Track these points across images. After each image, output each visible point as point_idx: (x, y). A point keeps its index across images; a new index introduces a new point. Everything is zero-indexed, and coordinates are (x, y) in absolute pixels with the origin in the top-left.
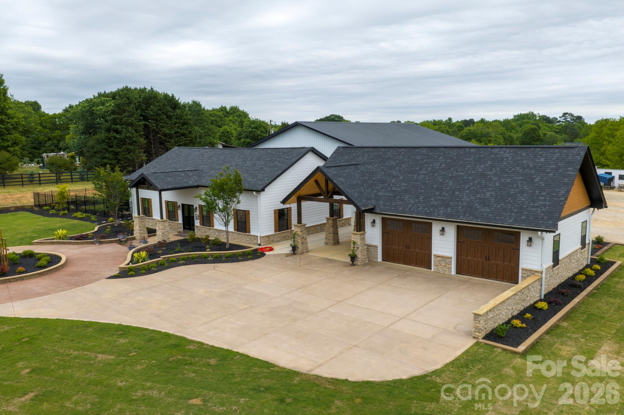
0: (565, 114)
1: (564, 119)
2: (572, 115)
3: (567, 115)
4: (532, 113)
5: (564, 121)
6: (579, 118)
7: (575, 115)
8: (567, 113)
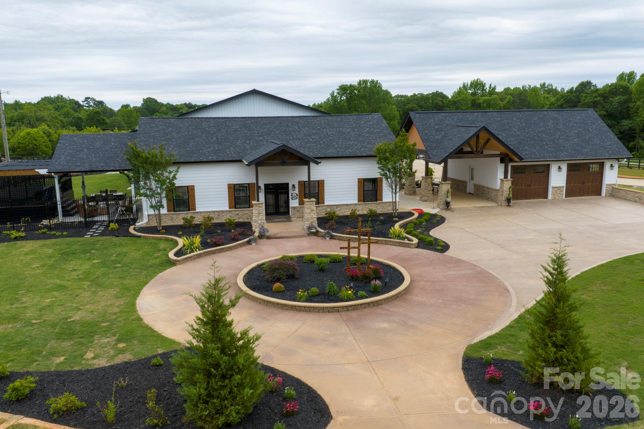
0: (87, 99)
1: (87, 104)
2: (94, 100)
3: (90, 100)
4: (62, 96)
5: (87, 105)
6: (101, 103)
7: (97, 100)
8: (88, 98)
